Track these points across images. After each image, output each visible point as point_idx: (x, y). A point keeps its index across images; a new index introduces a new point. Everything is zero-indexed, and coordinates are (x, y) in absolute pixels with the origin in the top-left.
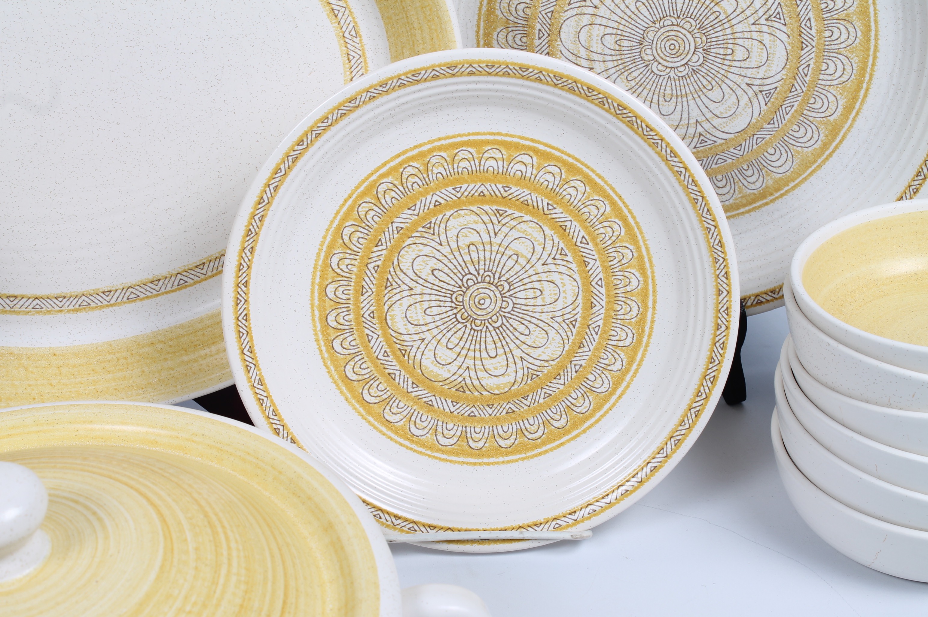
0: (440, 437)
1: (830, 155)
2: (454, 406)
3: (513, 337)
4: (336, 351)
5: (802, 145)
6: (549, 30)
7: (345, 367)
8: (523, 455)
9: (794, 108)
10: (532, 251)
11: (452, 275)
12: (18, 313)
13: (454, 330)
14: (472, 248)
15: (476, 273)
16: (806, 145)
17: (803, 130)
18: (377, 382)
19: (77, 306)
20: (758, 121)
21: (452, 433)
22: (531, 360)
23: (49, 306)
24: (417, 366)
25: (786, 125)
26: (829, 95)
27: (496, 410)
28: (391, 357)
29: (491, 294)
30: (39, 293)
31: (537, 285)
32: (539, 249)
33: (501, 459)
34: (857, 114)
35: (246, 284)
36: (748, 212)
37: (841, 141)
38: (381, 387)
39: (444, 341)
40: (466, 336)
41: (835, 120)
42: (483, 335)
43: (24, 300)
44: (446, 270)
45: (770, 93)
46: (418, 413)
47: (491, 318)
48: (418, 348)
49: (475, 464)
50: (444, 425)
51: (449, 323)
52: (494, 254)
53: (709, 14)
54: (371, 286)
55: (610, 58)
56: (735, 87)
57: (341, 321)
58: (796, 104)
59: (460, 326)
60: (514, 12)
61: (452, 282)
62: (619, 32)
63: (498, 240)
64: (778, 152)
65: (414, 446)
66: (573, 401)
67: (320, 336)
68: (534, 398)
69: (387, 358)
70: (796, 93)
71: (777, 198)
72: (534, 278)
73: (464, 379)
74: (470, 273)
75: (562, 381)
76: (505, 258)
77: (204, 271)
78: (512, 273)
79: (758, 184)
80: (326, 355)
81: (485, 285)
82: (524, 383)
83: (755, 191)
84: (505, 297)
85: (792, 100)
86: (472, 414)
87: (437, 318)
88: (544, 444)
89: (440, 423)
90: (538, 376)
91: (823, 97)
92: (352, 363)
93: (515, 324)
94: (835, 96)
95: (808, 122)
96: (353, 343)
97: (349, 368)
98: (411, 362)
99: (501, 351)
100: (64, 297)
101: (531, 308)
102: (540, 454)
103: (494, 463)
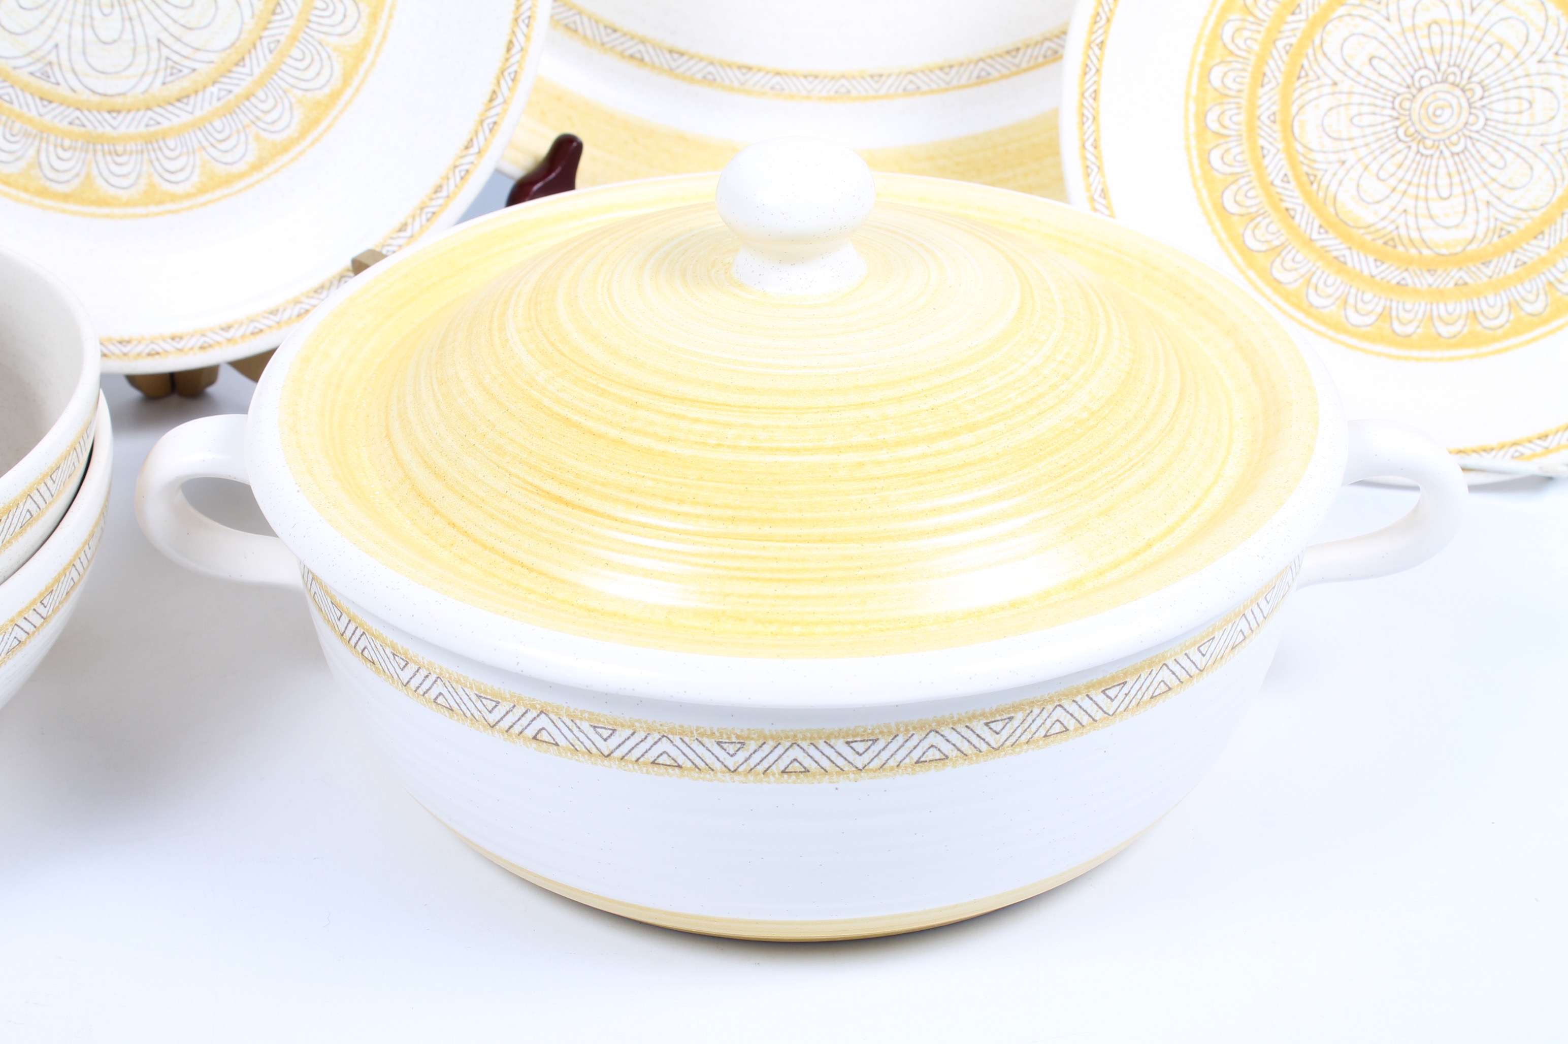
0: (1350, 312)
2: (1377, 267)
3: (1478, 170)
4: (1212, 168)
7: (1223, 193)
8: (1471, 351)
10: (1524, 39)
11: (1399, 68)
13: (1392, 151)
14: (1435, 28)
15: (1435, 68)
18: (1268, 220)
21: (1369, 307)
22: (1502, 207)
24: (1329, 202)
27: (1440, 280)
28: (1293, 183)
29: (1454, 102)
31: (1525, 93)
32: (1535, 37)
33: (1438, 354)
35: (1101, 45)
38: (1272, 228)
39: (1374, 167)
40: (1408, 162)
42: (1434, 163)
44: (1391, 59)
46: (1323, 272)
47: (1449, 138)
48: (1335, 174)
49: (1398, 358)
50: (1360, 295)
51: (1386, 140)
52: (1466, 40)
54: (1277, 74)
57: (1226, 122)
59: (1401, 146)
61: (1398, 79)
63: (1473, 20)
65: (1310, 322)
66: (1559, 276)
67: (1193, 142)
68: (1500, 265)
69: (1286, 186)
72: (1523, 82)
73: (1397, 228)
74: (1426, 67)
75: (1545, 244)
76: (1482, 47)
78: (1489, 71)
80: (1198, 172)
81: (1446, 87)
82: (1487, 241)
84: (1475, 108)
86: (1403, 282)
87: (1369, 131)
88: (1506, 336)
89: (1353, 291)
90: (1509, 232)
92: (1234, 188)
93: (1485, 150)
96: (1239, 158)
97: (1229, 195)
98: (1321, 194)
99: (1457, 190)
101: (1511, 128)
102: (1499, 352)
103: (1427, 360)
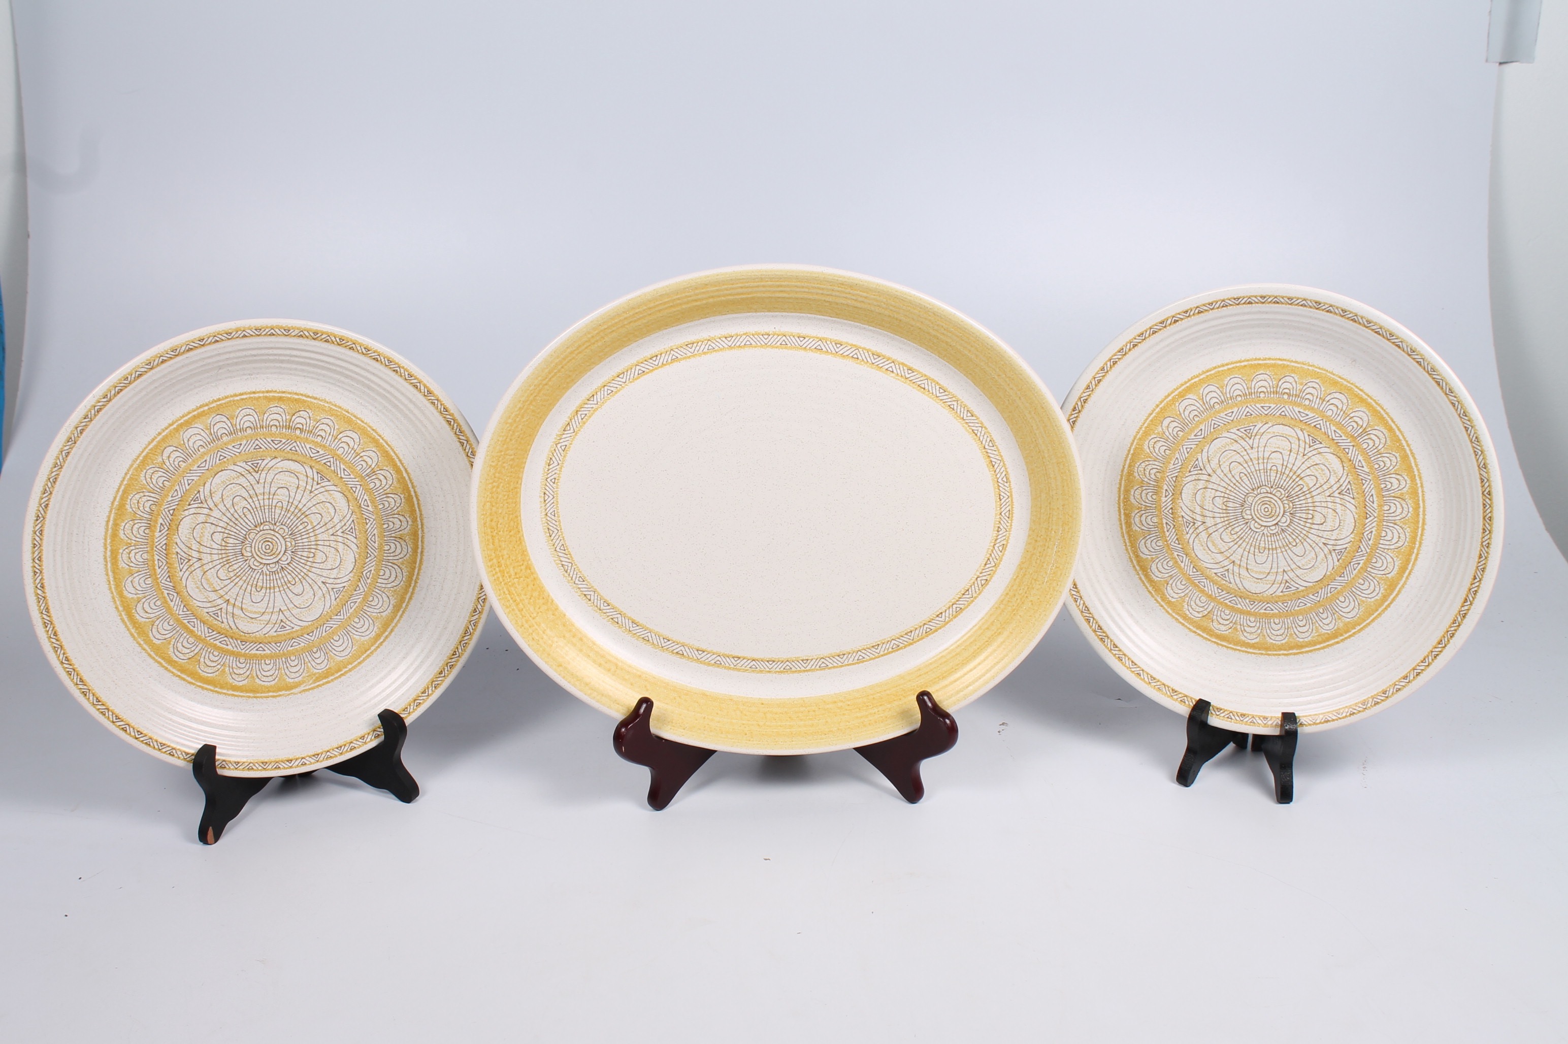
1: (1389, 606)
5: (1367, 596)
6: (1174, 490)
9: (1360, 565)
12: (739, 670)
16: (1370, 596)
17: (1367, 583)
19: (782, 669)
20: (1331, 574)
23: (762, 667)
25: (1353, 578)
26: (1387, 556)
30: (756, 656)
34: (1410, 574)
36: (1323, 648)
37: (1397, 595)
41: (1392, 577)
43: (745, 661)
45: (1341, 552)
53: (1295, 486)
55: (1218, 515)
56: (1314, 545)
58: (1362, 562)
60: (1148, 475)
62: (1226, 496)
64: (1347, 600)
70: (1361, 553)
71: (1346, 638)
77: (878, 651)
79: (1331, 626)
83: (1329, 632)
85: (1359, 559)
91: (1383, 558)
94: (1392, 558)
95: (1371, 578)
100: (774, 661)
